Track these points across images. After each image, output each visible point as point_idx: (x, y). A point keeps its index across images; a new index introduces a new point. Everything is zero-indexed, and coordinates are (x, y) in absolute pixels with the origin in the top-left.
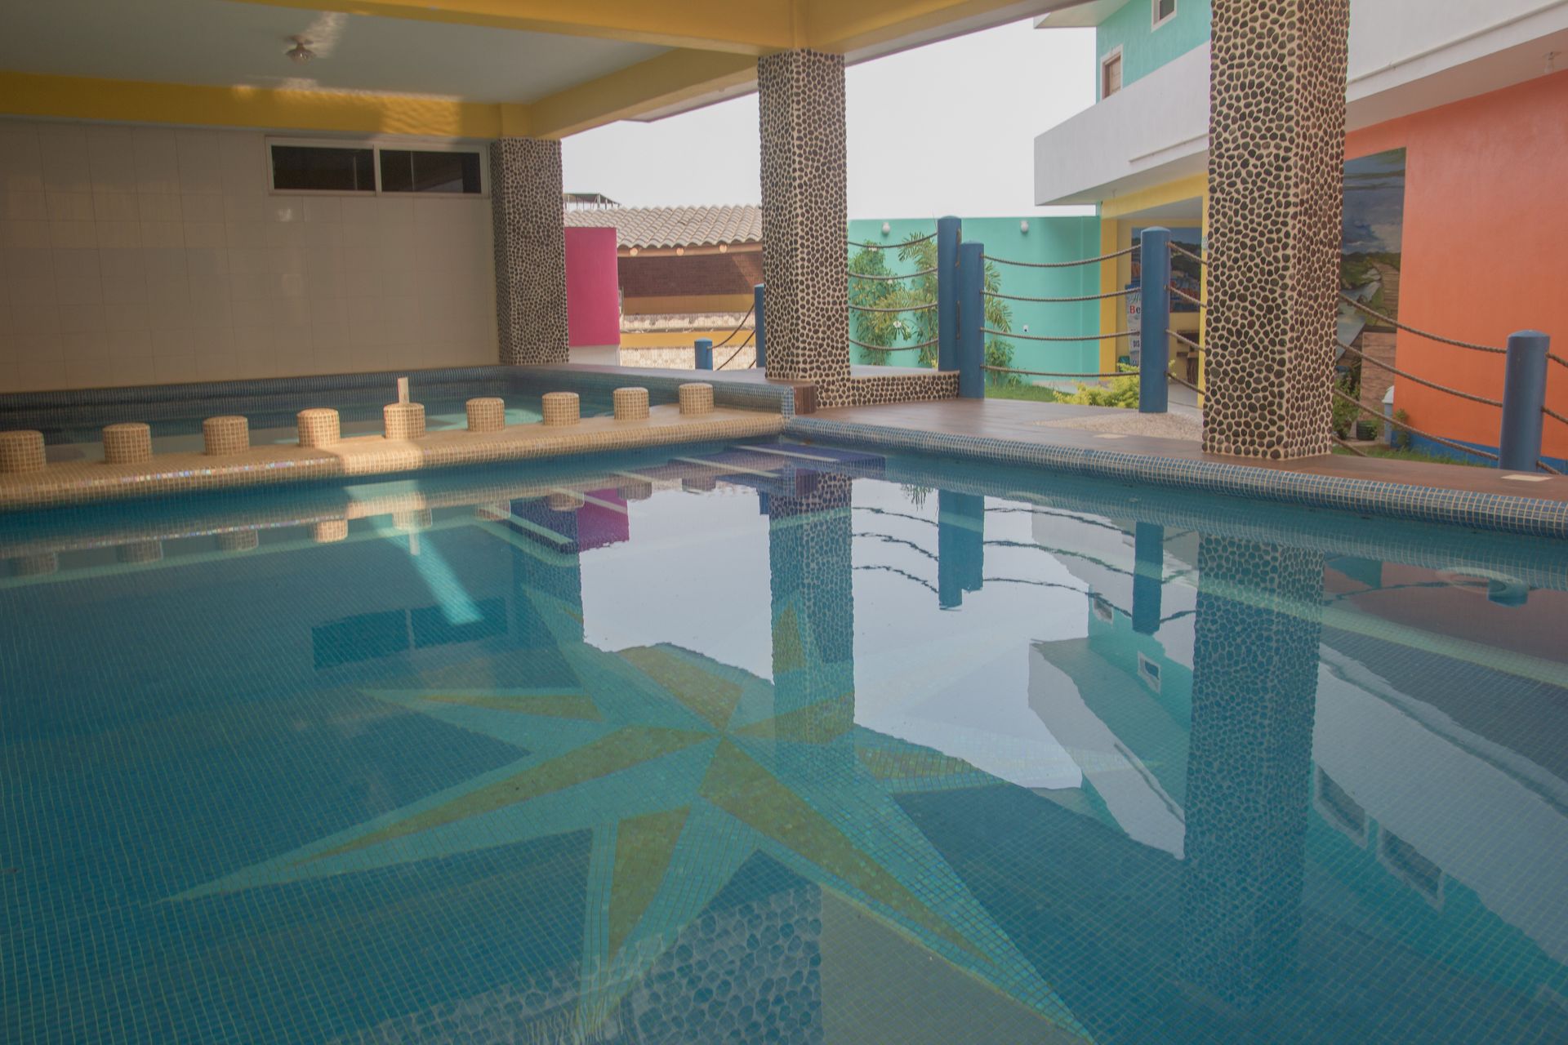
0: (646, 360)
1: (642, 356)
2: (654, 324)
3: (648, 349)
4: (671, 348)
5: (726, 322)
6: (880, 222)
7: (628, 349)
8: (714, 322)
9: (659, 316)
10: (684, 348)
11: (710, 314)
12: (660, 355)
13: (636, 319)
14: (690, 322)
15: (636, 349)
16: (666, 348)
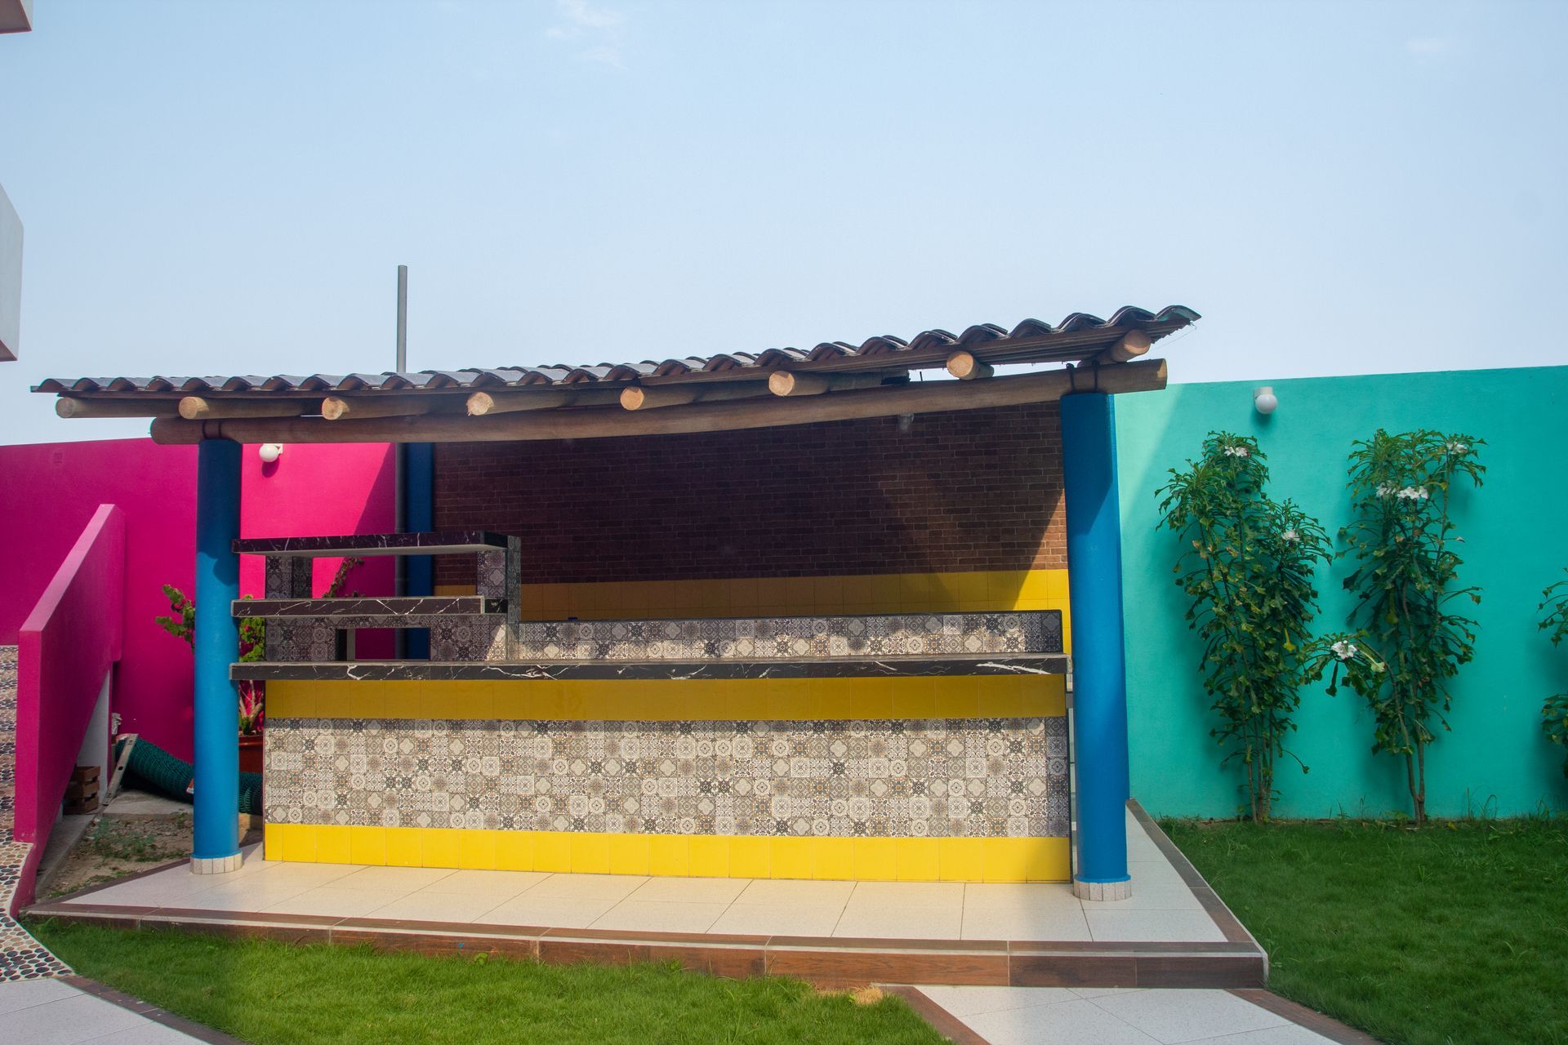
0: (571, 759)
1: (559, 748)
2: (603, 649)
3: (578, 727)
4: (645, 727)
5: (823, 646)
6: (1248, 389)
7: (518, 724)
8: (783, 647)
9: (619, 629)
10: (686, 728)
11: (772, 623)
12: (613, 748)
13: (551, 633)
14: (710, 649)
15: (543, 728)
16: (630, 729)
